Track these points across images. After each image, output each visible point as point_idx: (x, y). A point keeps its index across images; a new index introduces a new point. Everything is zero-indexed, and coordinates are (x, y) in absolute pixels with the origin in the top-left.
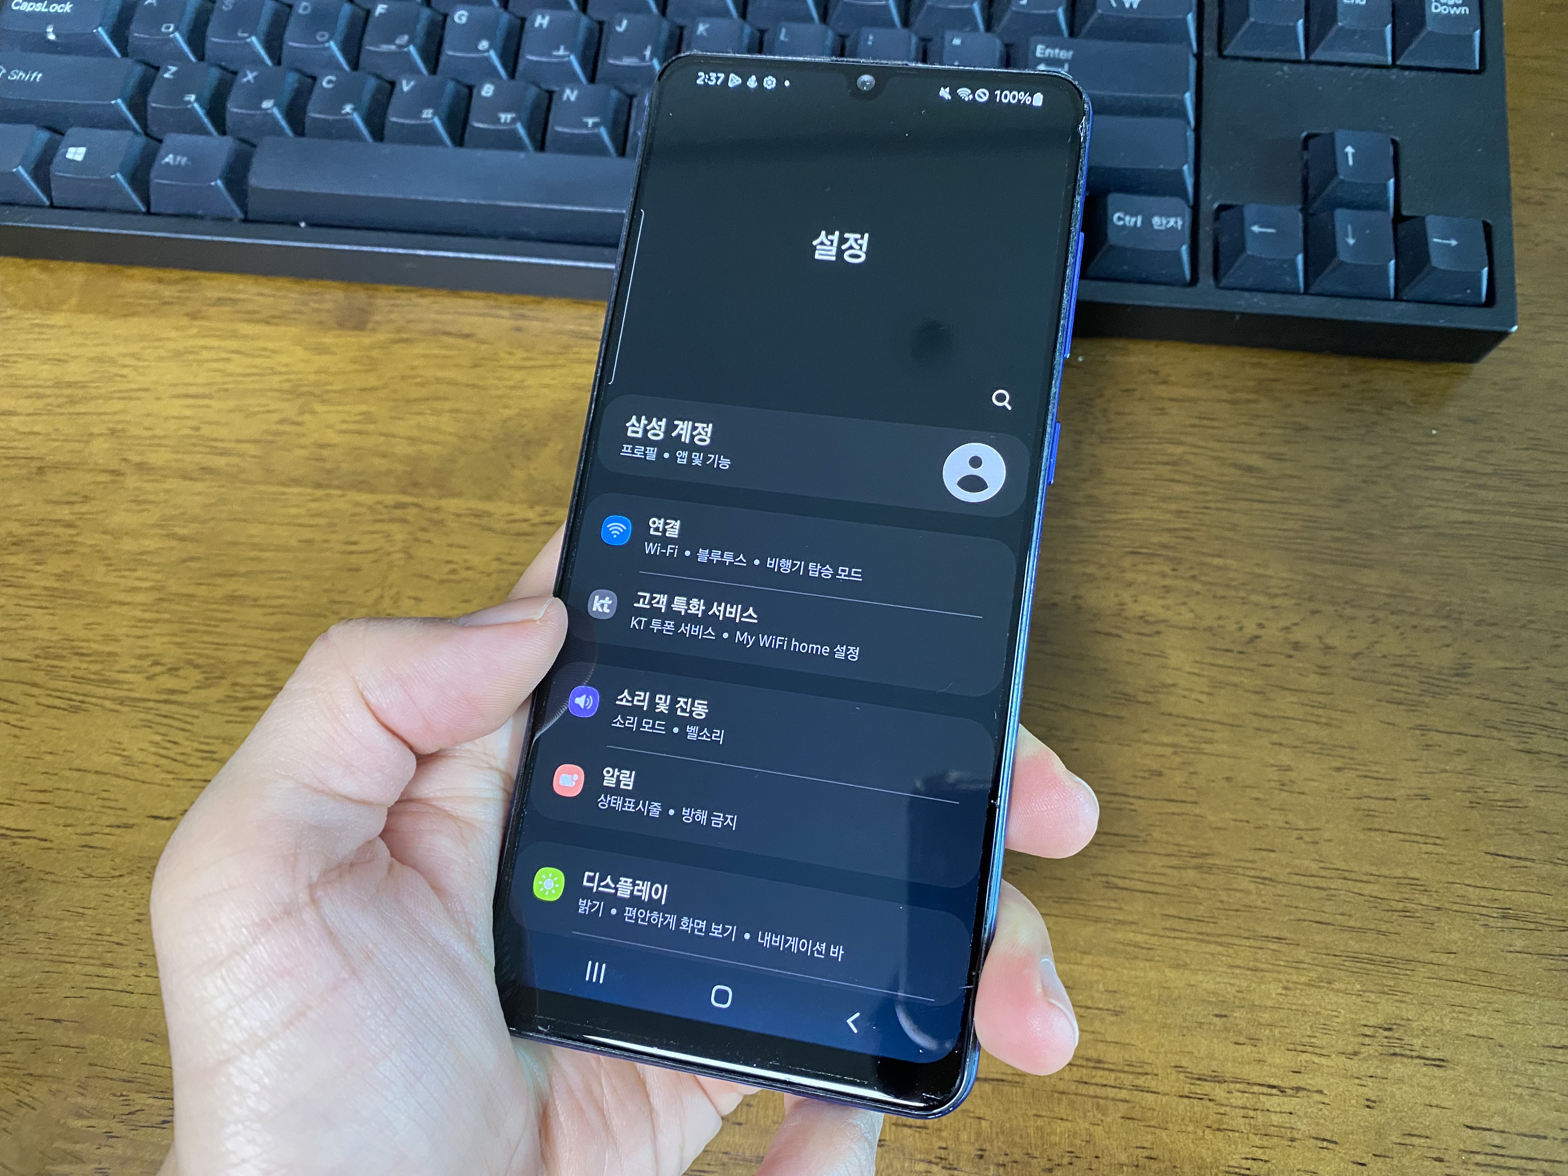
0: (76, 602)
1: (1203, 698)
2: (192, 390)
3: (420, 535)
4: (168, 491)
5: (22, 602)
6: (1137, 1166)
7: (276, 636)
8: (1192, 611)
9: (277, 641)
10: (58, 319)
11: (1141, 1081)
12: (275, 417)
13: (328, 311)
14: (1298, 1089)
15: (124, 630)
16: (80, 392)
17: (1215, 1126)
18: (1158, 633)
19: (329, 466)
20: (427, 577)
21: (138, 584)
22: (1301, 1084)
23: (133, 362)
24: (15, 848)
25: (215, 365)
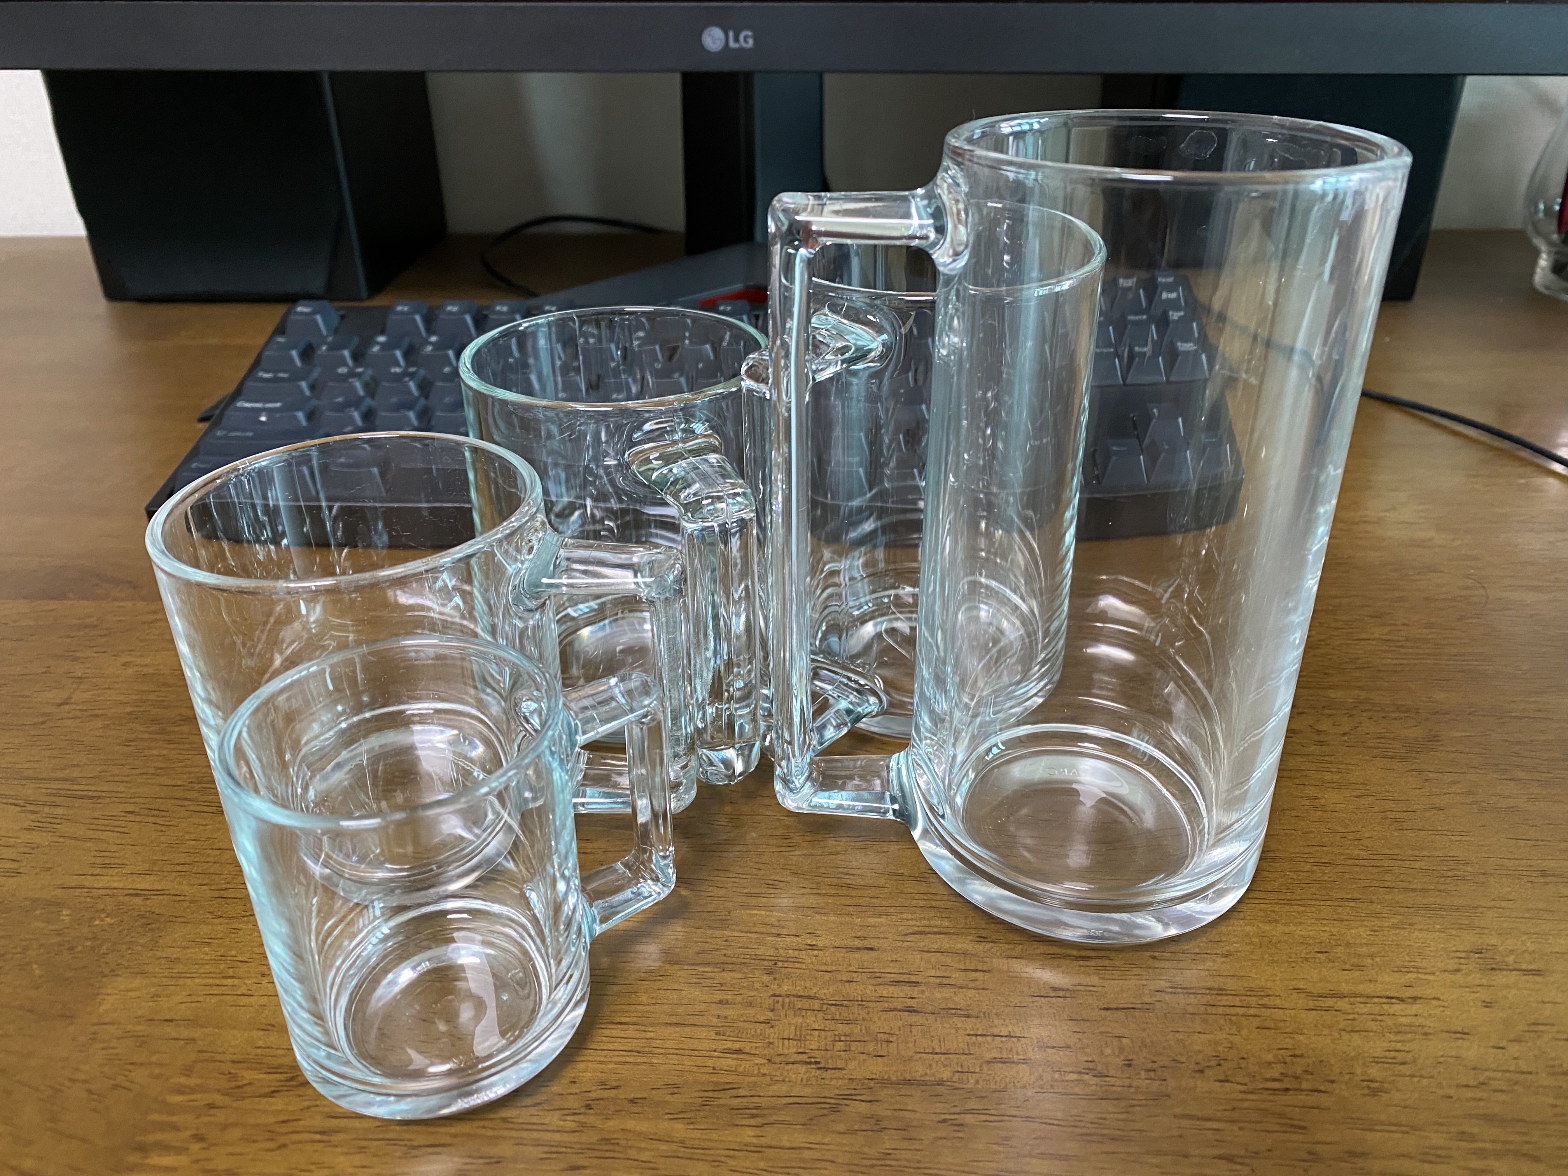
6: (1285, 1063)
11: (1265, 1001)
14: (1415, 999)
17: (1349, 1029)
22: (1415, 994)
24: (148, 902)
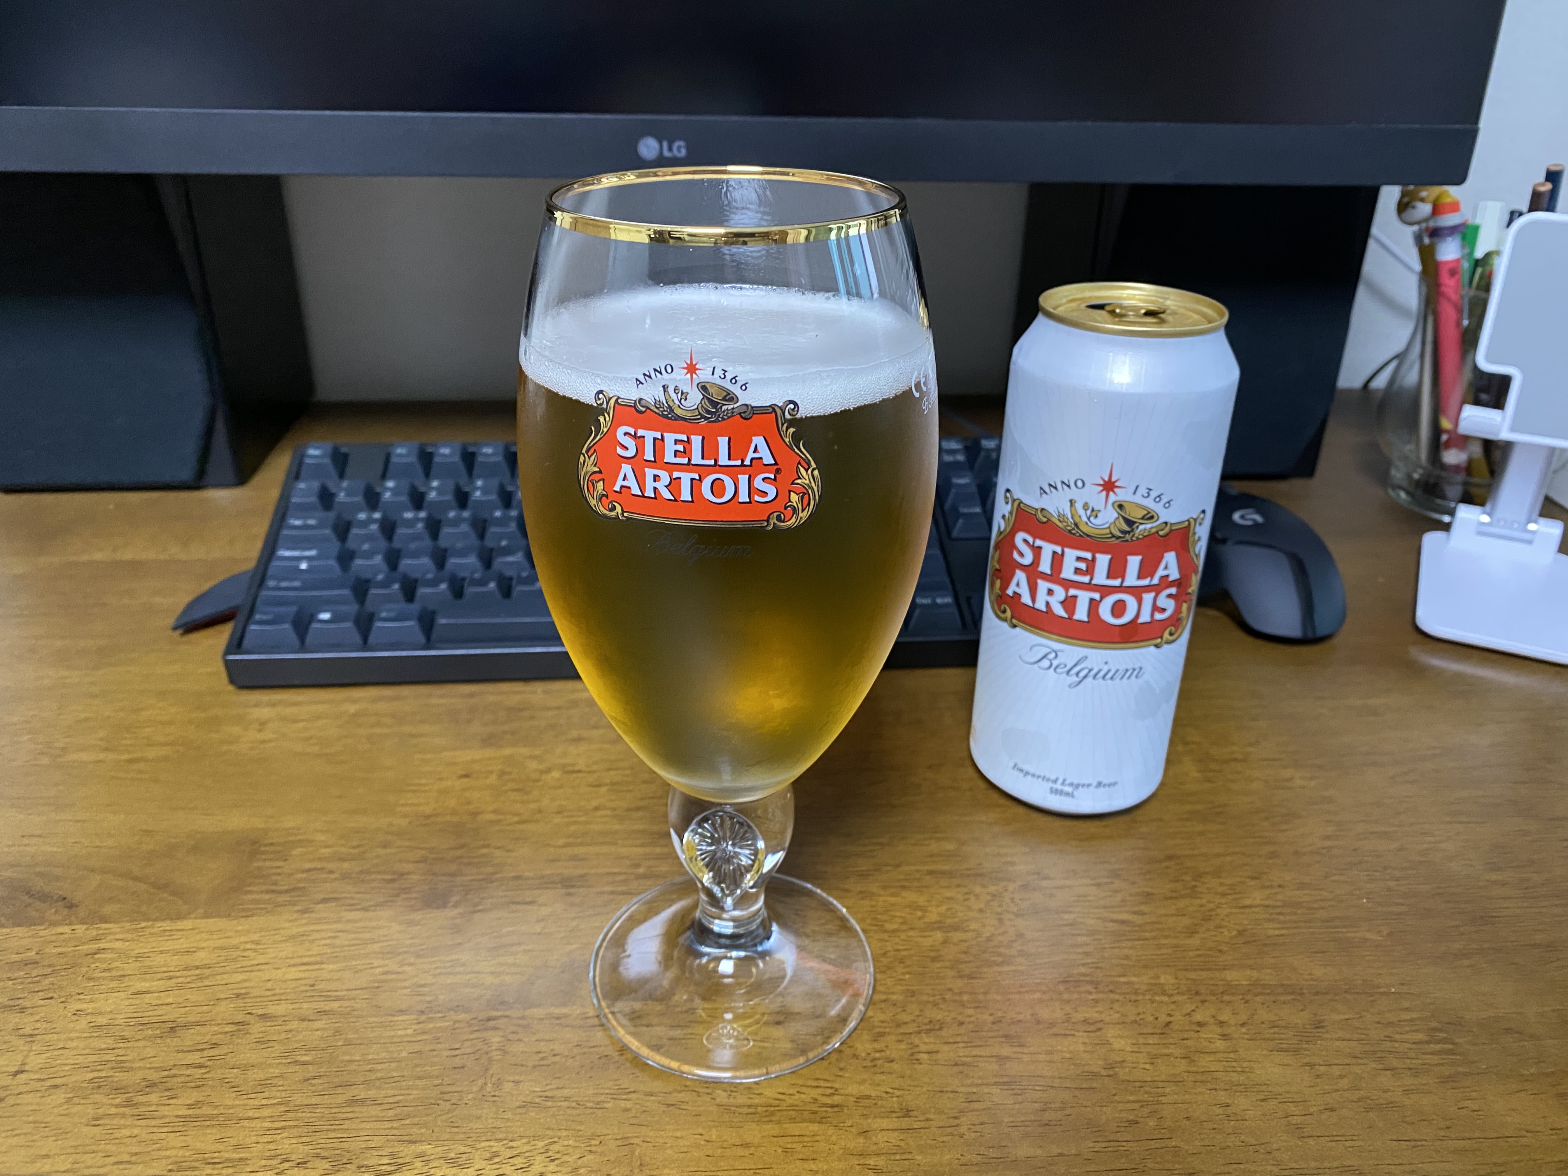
0: (208, 1123)
1: (1148, 1066)
2: (306, 960)
3: (511, 1037)
4: (291, 1031)
5: (155, 1130)
7: (395, 1124)
8: (1118, 1012)
9: (396, 1128)
10: (187, 924)
12: (378, 971)
13: (416, 898)
15: (254, 1139)
16: (207, 972)
18: (1100, 1029)
19: (428, 998)
20: (522, 1065)
21: (264, 1102)
23: (253, 946)
25: (324, 942)
